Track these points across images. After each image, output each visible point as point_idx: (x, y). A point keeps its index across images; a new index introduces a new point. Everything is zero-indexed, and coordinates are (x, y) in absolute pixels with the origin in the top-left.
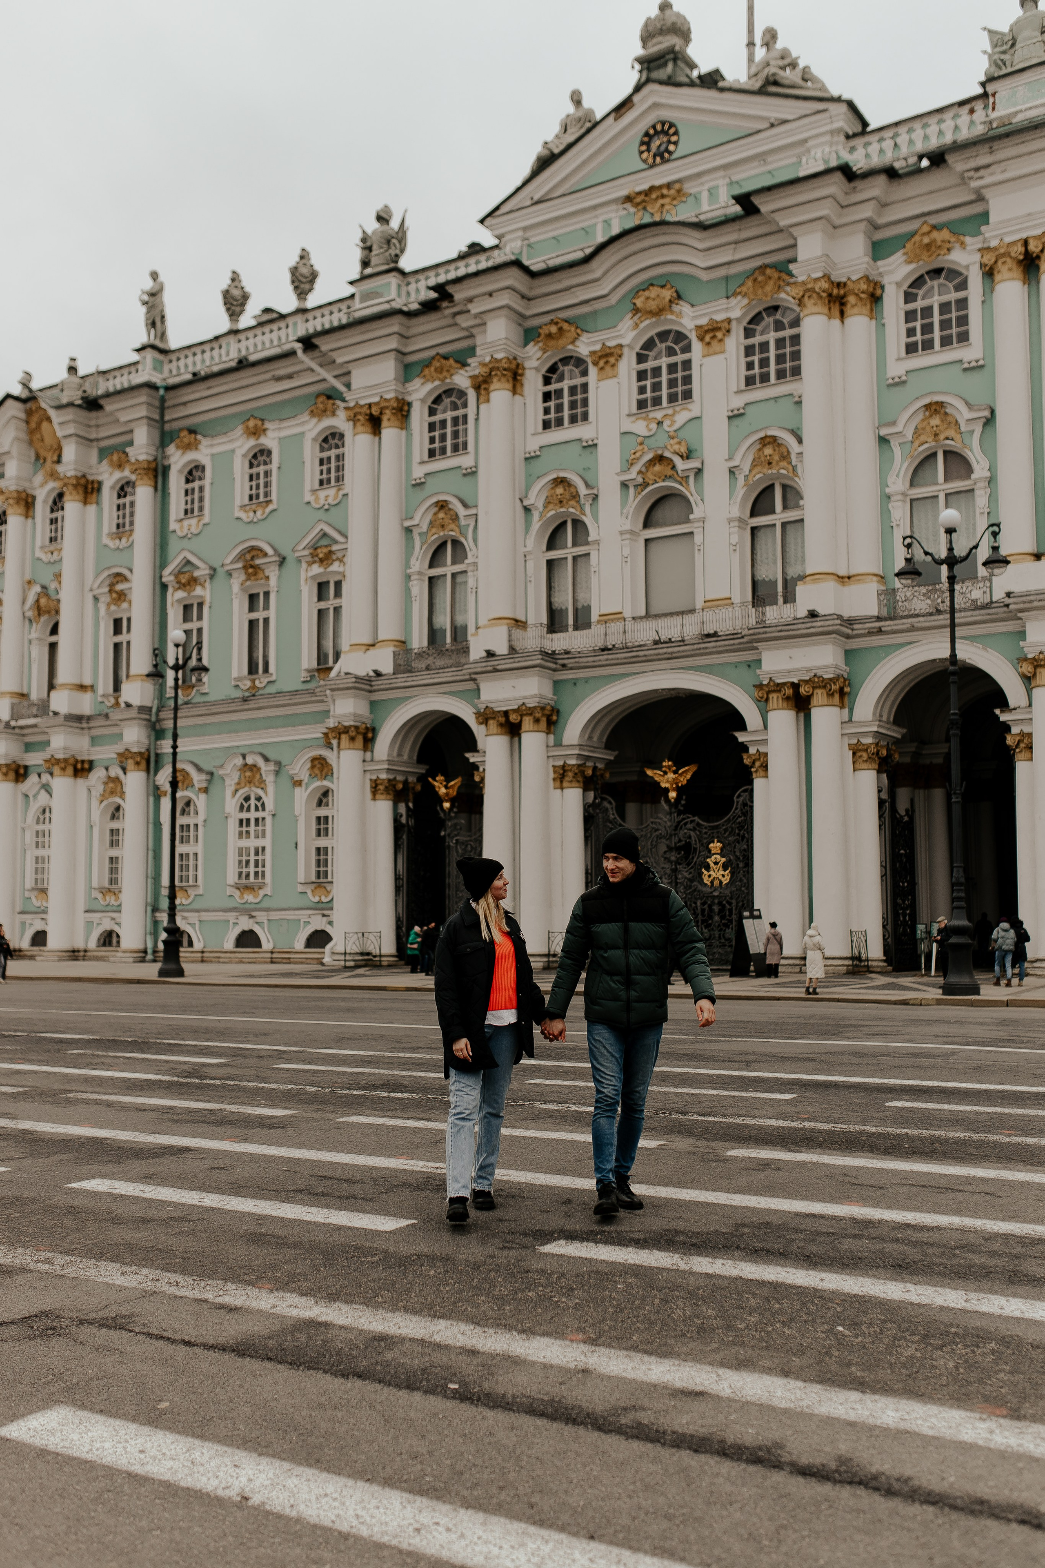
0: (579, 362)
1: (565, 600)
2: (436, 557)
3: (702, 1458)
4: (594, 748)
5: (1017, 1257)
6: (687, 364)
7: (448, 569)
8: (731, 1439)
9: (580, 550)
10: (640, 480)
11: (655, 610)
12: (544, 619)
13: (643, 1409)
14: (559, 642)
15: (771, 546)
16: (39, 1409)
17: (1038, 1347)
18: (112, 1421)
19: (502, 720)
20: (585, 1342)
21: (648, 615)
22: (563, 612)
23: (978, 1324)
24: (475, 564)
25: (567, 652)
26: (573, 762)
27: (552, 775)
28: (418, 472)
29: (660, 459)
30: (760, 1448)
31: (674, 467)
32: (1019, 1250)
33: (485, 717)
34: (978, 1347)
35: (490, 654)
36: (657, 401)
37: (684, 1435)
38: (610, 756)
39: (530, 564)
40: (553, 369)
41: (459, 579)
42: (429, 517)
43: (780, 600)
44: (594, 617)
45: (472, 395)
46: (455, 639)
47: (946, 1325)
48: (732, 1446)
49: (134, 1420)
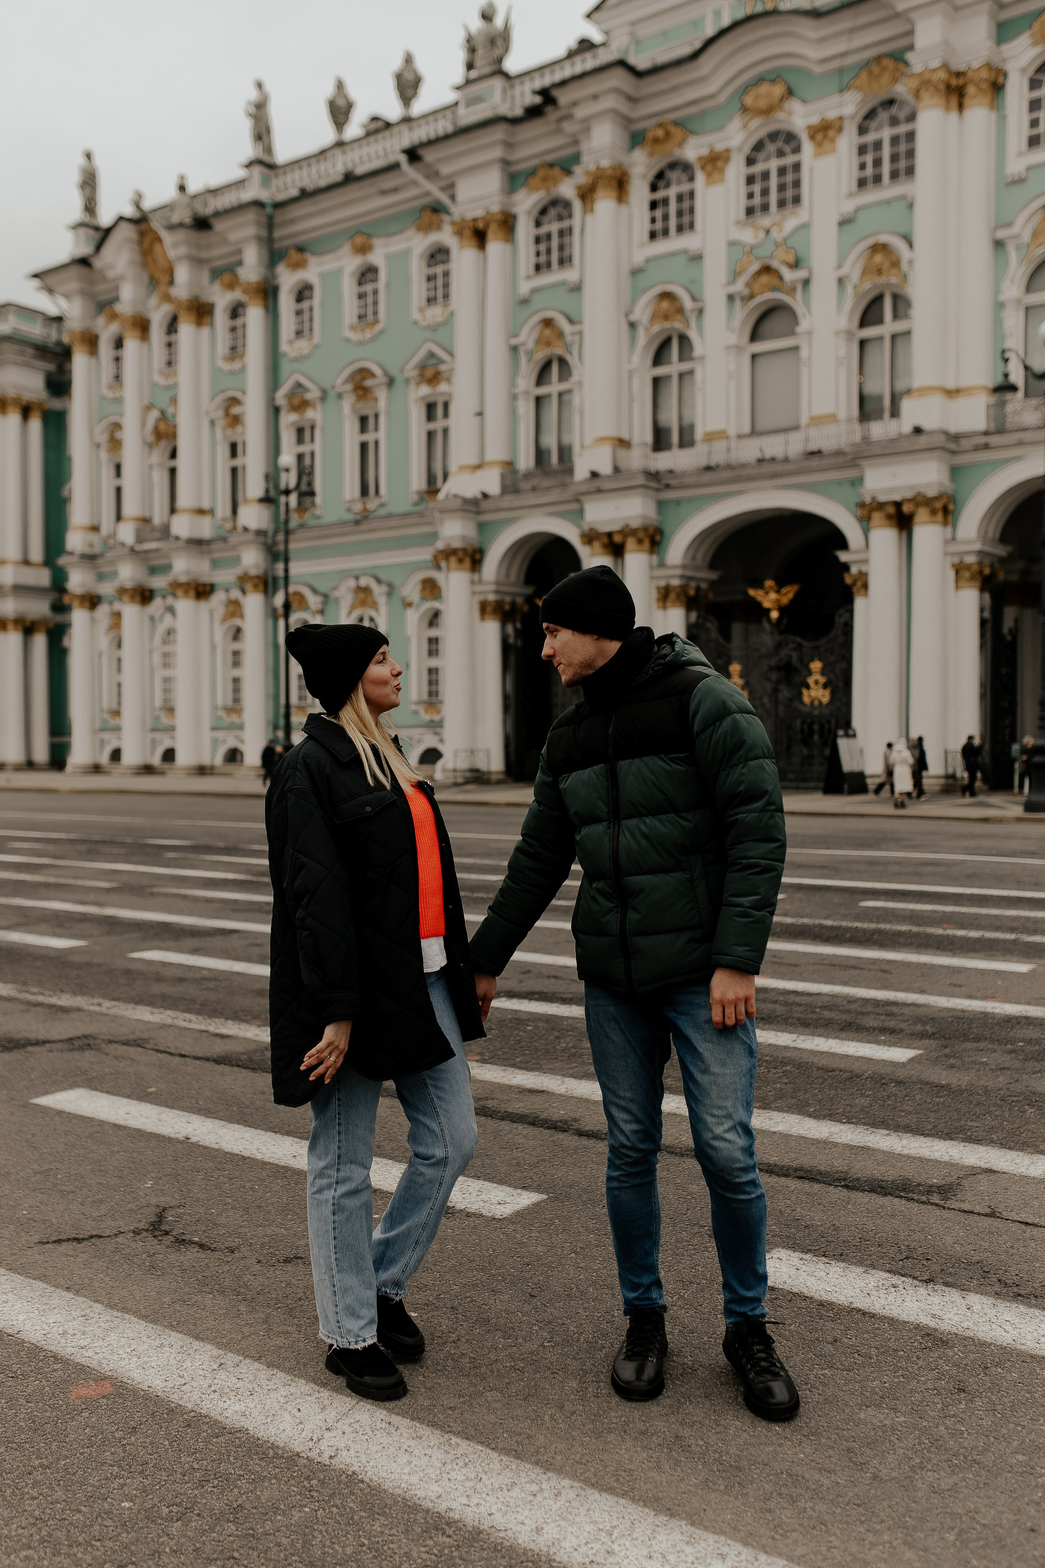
0: (686, 168)
1: (670, 418)
2: (542, 375)
3: (515, 1125)
4: (697, 569)
5: (862, 1014)
6: (797, 167)
7: (554, 388)
8: (544, 1116)
9: (685, 366)
10: (746, 292)
11: (761, 426)
12: (649, 438)
13: (492, 1099)
14: (663, 461)
15: (880, 358)
16: (64, 1089)
17: (821, 1069)
18: (112, 1097)
19: (606, 540)
20: (477, 1061)
21: (754, 433)
22: (668, 431)
23: (789, 1054)
24: (580, 383)
25: (671, 472)
26: (676, 582)
27: (655, 595)
28: (524, 288)
29: (767, 269)
30: (561, 1121)
31: (781, 278)
32: (870, 1008)
33: (590, 537)
34: (775, 1068)
35: (594, 475)
36: (765, 208)
37: (512, 1113)
38: (713, 576)
39: (636, 382)
40: (660, 176)
41: (566, 398)
42: (535, 335)
43: (887, 415)
44: (699, 435)
45: (577, 206)
46: (561, 459)
47: (764, 1056)
48: (542, 1120)
49: (128, 1097)
